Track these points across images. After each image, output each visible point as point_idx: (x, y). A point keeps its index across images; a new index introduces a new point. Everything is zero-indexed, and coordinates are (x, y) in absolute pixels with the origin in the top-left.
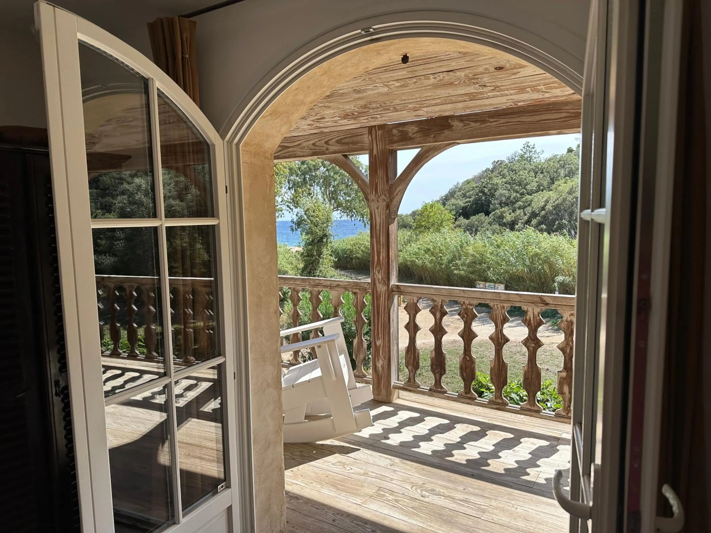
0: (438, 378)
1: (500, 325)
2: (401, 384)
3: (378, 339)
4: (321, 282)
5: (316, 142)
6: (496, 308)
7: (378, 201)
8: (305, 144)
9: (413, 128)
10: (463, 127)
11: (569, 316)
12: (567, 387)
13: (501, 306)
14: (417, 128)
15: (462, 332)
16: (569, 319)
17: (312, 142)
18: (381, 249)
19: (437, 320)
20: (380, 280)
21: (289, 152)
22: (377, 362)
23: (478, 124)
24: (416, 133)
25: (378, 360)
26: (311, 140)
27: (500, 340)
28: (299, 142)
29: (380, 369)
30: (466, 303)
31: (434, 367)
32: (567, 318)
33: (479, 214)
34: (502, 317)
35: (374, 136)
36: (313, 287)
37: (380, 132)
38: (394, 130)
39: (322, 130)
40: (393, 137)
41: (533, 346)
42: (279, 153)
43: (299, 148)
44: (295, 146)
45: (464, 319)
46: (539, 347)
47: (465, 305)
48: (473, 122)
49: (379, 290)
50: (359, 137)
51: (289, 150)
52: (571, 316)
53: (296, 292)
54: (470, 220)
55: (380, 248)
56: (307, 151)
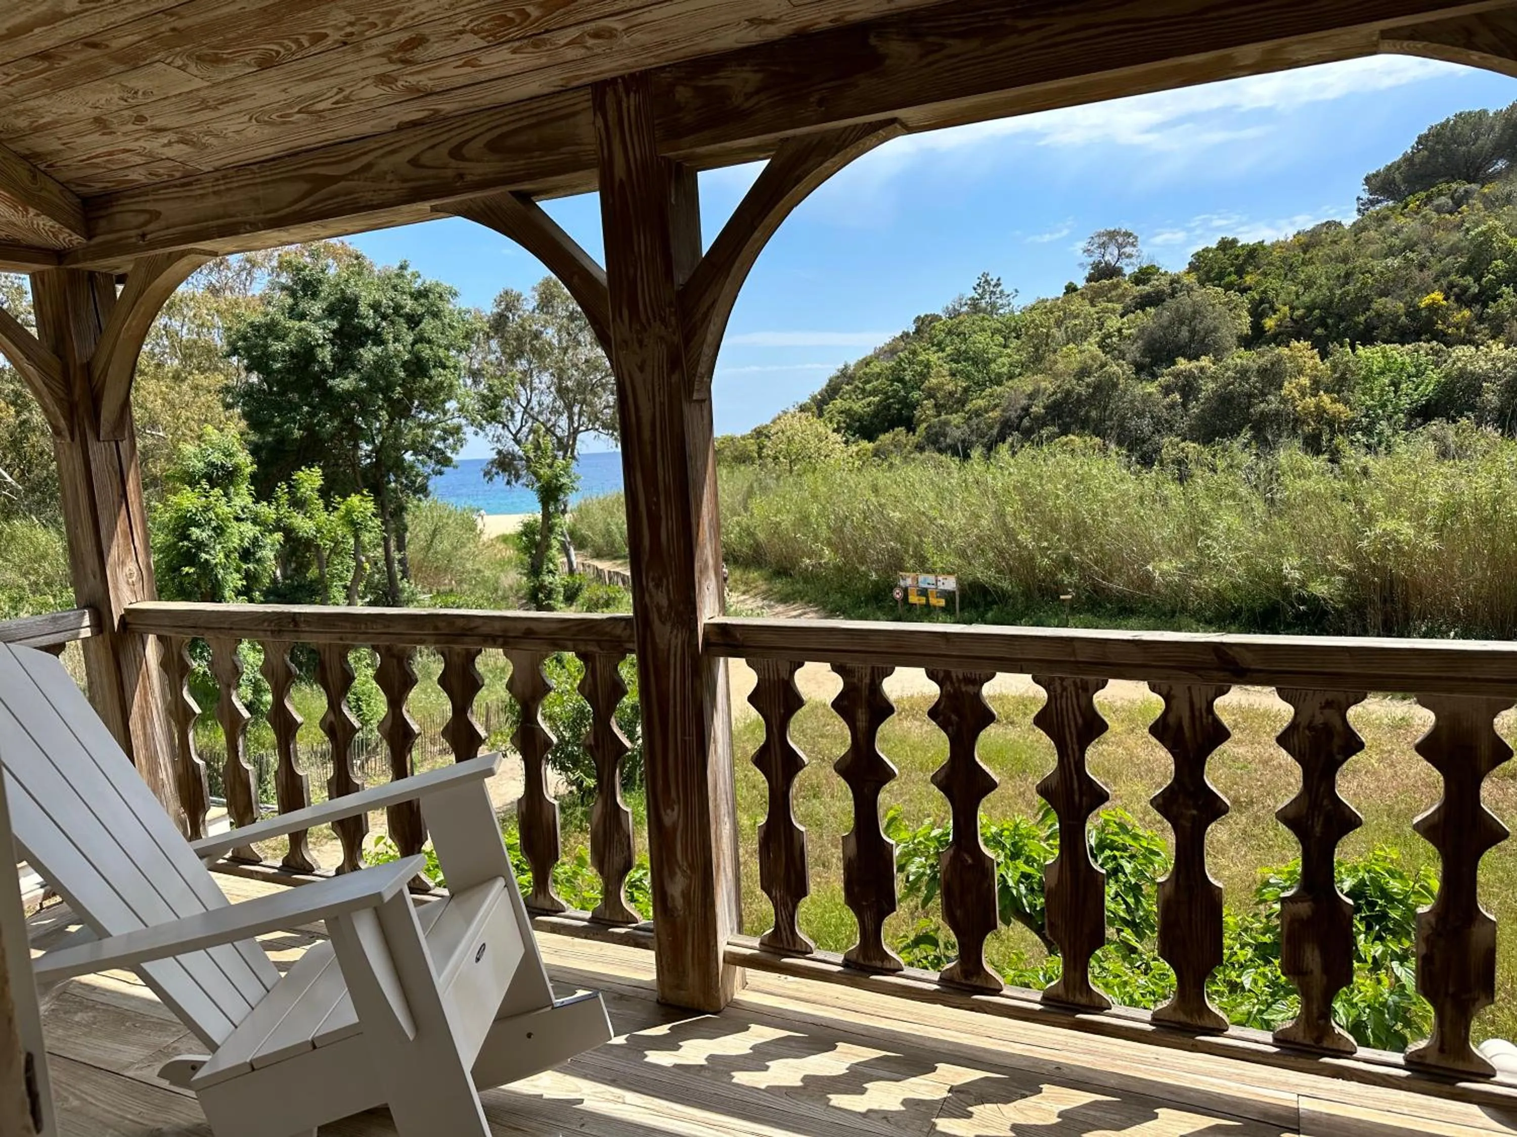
0: (870, 927)
1: (1076, 747)
2: (750, 945)
3: (669, 805)
4: (472, 625)
5: (423, 152)
6: (1059, 690)
7: (641, 343)
8: (385, 165)
9: (745, 75)
10: (922, 57)
11: (1317, 712)
12: (1317, 953)
13: (1075, 683)
14: (760, 76)
15: (943, 774)
16: (1319, 720)
17: (408, 154)
18: (663, 506)
19: (860, 736)
20: (664, 611)
21: (336, 195)
22: (667, 881)
23: (974, 43)
24: (757, 92)
25: (672, 875)
26: (404, 146)
27: (1077, 798)
28: (365, 160)
29: (679, 902)
30: (954, 675)
31: (856, 889)
32: (1313, 716)
33: (896, 429)
34: (1080, 721)
35: (612, 115)
36: (447, 642)
37: (631, 102)
38: (680, 89)
39: (432, 103)
40: (680, 115)
41: (1193, 816)
42: (306, 202)
43: (366, 180)
44: (354, 173)
45: (950, 728)
46: (1214, 819)
47: (952, 683)
48: (954, 36)
49: (662, 644)
50: (563, 123)
51: (334, 187)
52: (1326, 711)
53: (395, 661)
54: (877, 442)
55: (657, 504)
56: (394, 185)
